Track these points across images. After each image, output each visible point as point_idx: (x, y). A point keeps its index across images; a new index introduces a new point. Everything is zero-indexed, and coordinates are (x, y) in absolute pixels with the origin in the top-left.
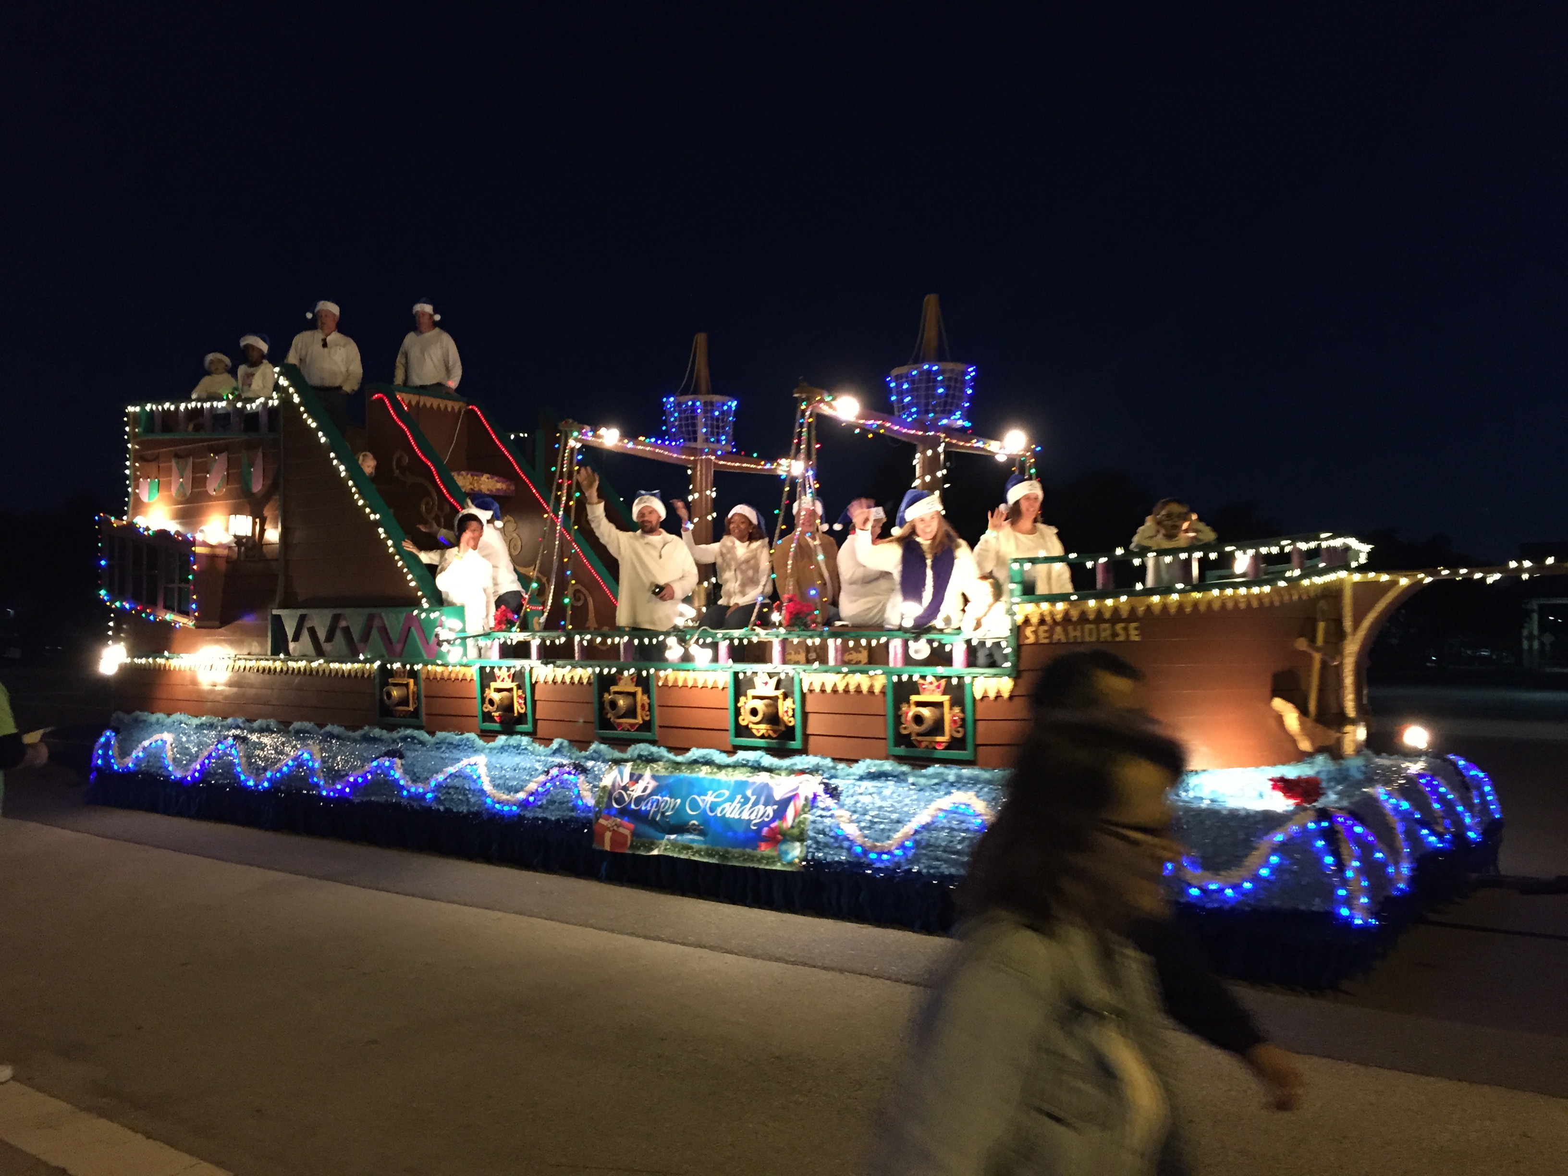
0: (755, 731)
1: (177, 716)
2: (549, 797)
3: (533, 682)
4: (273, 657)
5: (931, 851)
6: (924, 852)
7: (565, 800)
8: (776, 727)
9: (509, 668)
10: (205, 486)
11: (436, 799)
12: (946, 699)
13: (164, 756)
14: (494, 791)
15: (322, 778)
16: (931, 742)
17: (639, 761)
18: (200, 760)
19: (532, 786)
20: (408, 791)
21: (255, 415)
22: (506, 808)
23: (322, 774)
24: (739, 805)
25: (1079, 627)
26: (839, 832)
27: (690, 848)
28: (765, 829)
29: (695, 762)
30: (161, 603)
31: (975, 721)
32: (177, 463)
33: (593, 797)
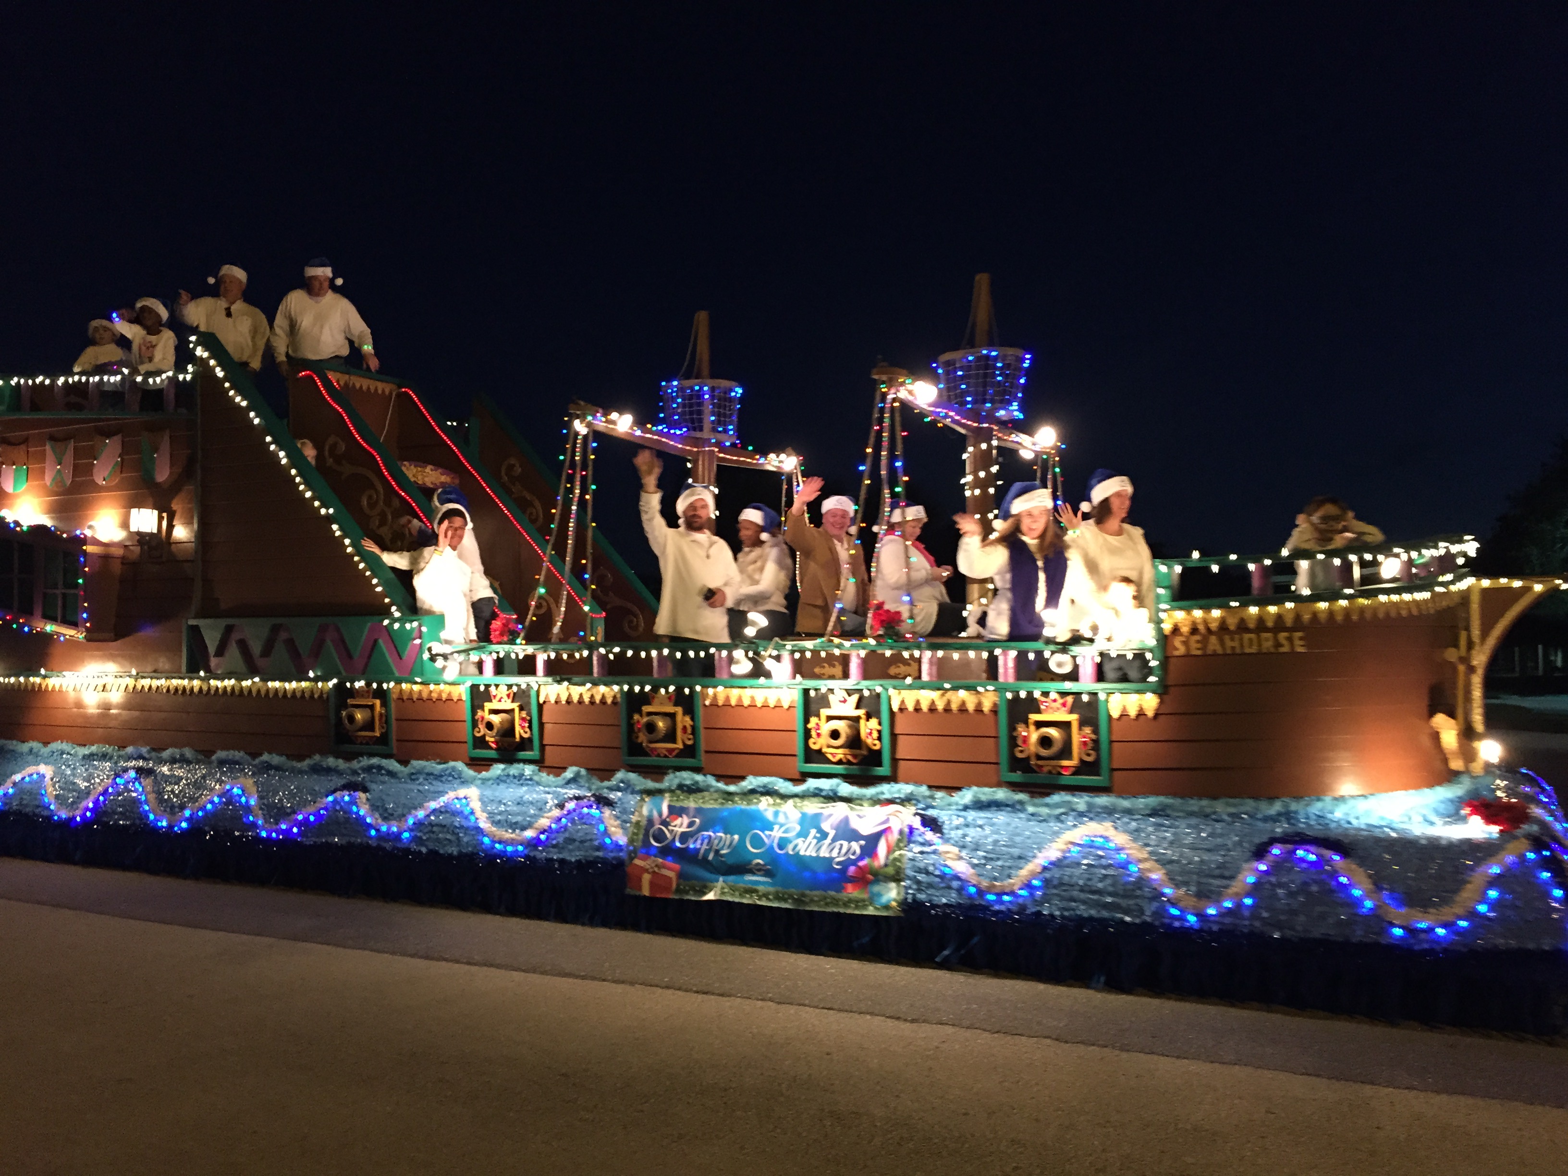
0: (830, 756)
1: (56, 746)
2: (567, 835)
3: (541, 701)
4: (190, 675)
5: (1065, 891)
6: (1055, 891)
7: (588, 838)
8: (857, 752)
9: (510, 687)
10: (92, 475)
11: (415, 839)
12: (1073, 718)
13: (43, 792)
14: (494, 829)
15: (261, 816)
16: (1054, 767)
17: (678, 792)
18: (92, 797)
19: (544, 822)
20: (378, 830)
21: (158, 392)
22: (510, 849)
23: (260, 812)
24: (815, 841)
25: (1237, 636)
26: (947, 870)
27: (756, 891)
28: (852, 869)
29: (753, 792)
30: (38, 611)
31: (1111, 742)
32: (53, 448)
33: (625, 834)
